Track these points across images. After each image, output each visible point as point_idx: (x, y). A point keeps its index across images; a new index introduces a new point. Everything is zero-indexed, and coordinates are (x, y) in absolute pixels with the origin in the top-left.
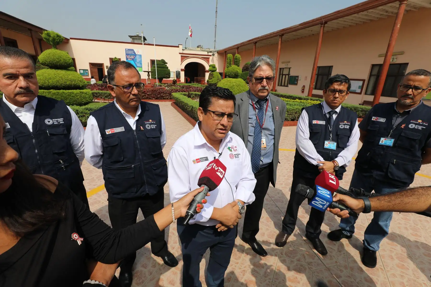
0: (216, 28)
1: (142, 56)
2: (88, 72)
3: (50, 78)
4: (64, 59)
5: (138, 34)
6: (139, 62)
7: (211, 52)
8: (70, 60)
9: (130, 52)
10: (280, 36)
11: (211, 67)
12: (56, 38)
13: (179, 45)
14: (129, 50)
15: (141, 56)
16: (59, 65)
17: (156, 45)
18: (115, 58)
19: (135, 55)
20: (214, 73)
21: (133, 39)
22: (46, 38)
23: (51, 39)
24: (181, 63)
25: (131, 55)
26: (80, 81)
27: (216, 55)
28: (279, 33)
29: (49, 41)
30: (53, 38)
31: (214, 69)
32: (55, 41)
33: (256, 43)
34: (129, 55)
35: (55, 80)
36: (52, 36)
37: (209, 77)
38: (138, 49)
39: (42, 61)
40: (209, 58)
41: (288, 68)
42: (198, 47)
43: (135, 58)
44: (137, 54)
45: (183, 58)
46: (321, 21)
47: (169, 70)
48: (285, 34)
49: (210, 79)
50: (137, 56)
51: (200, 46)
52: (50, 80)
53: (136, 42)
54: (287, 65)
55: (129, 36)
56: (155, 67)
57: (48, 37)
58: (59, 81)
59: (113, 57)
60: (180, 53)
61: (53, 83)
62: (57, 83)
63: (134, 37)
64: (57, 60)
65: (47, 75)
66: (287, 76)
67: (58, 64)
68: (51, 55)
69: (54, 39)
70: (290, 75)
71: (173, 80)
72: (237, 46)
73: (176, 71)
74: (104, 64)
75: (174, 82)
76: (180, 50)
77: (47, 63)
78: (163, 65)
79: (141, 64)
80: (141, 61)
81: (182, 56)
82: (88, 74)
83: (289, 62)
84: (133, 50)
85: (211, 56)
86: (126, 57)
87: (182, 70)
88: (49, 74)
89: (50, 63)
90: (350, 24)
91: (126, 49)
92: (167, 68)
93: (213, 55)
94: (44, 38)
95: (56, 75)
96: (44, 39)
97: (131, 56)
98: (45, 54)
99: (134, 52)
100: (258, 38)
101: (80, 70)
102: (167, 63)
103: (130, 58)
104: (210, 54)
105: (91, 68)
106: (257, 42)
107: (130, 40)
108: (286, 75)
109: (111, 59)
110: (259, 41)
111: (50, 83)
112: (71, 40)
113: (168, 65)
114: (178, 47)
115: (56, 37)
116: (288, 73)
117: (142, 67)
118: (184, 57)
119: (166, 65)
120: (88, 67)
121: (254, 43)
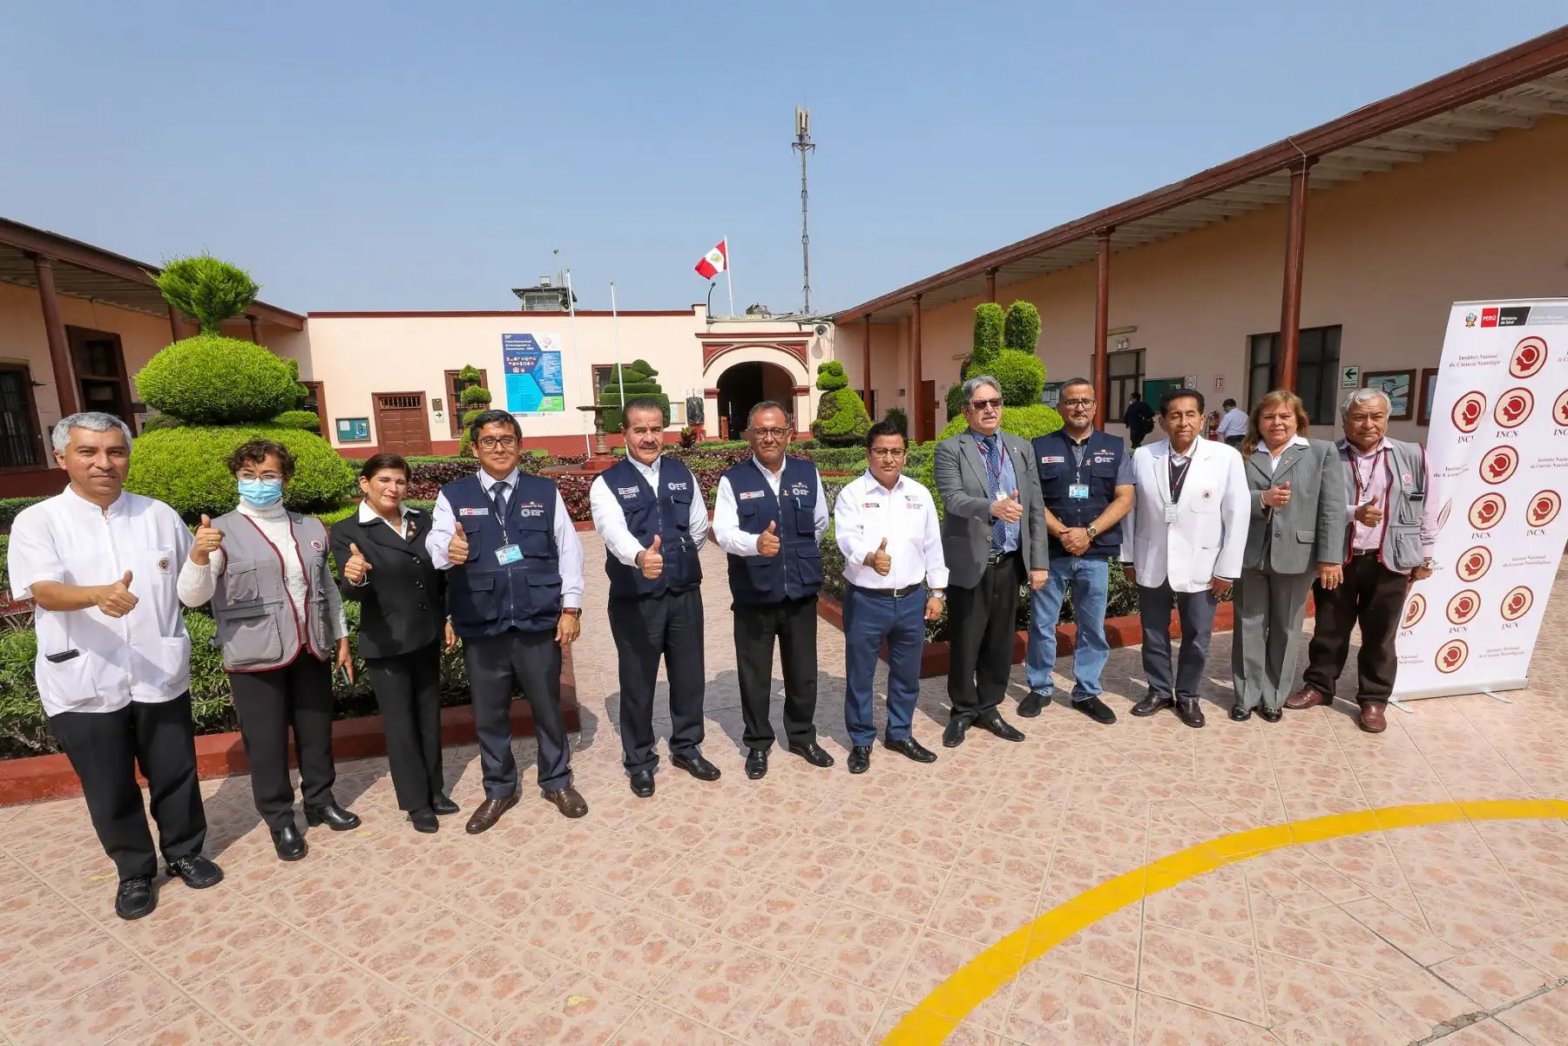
0: (805, 244)
1: (562, 354)
2: (368, 426)
3: (179, 470)
4: (250, 377)
5: (546, 281)
6: (551, 377)
7: (809, 322)
8: (278, 378)
9: (519, 346)
10: (1099, 234)
11: (825, 374)
12: (222, 286)
13: (696, 308)
14: (515, 337)
15: (559, 358)
16: (230, 406)
17: (620, 314)
18: (468, 368)
19: (537, 352)
20: (838, 393)
21: (529, 300)
22: (175, 293)
23: (195, 291)
24: (703, 370)
25: (524, 353)
26: (325, 473)
27: (831, 329)
28: (1096, 224)
29: (189, 304)
30: (206, 286)
31: (837, 380)
32: (217, 300)
33: (995, 270)
34: (517, 356)
35: (202, 479)
36: (201, 276)
37: (820, 411)
38: (546, 331)
39: (149, 394)
40: (804, 344)
41: (1131, 352)
42: (750, 311)
43: (536, 362)
44: (543, 349)
45: (712, 351)
46: (1291, 153)
47: (665, 397)
48: (1118, 225)
49: (824, 418)
50: (545, 357)
51: (757, 306)
52: (177, 481)
53: (538, 307)
54: (1127, 341)
55: (516, 291)
56: (619, 391)
57: (179, 284)
58: (223, 481)
59: (461, 366)
60: (698, 335)
61: (193, 495)
62: (210, 493)
63: (532, 294)
64: (219, 384)
65: (164, 455)
66: (1130, 385)
67: (224, 401)
68: (192, 361)
69: (210, 292)
70: (1141, 380)
71: (682, 433)
72: (912, 292)
73: (688, 400)
74: (427, 393)
75: (687, 440)
76: (699, 322)
77: (171, 400)
78: (641, 380)
79: (560, 383)
80: (560, 372)
81: (705, 345)
82: (369, 432)
83: (1135, 329)
84: (528, 337)
85: (811, 334)
86: (506, 363)
87: (708, 394)
88: (176, 453)
89: (184, 401)
90: (1398, 158)
91: (503, 335)
92: (659, 389)
93: (821, 331)
94: (168, 292)
95: (207, 452)
96: (166, 295)
97: (523, 359)
98: (166, 361)
99: (534, 344)
100: (1004, 251)
101: (338, 420)
102: (656, 373)
103: (519, 367)
104: (806, 328)
105: (377, 412)
106: (1000, 266)
107: (518, 304)
108: (1122, 379)
109: (450, 374)
110: (1008, 262)
111: (174, 493)
112: (312, 323)
113: (659, 380)
114: (692, 313)
115: (222, 282)
116: (1132, 372)
117: (562, 394)
118: (713, 347)
119: (654, 381)
120: (367, 410)
121: (989, 273)
